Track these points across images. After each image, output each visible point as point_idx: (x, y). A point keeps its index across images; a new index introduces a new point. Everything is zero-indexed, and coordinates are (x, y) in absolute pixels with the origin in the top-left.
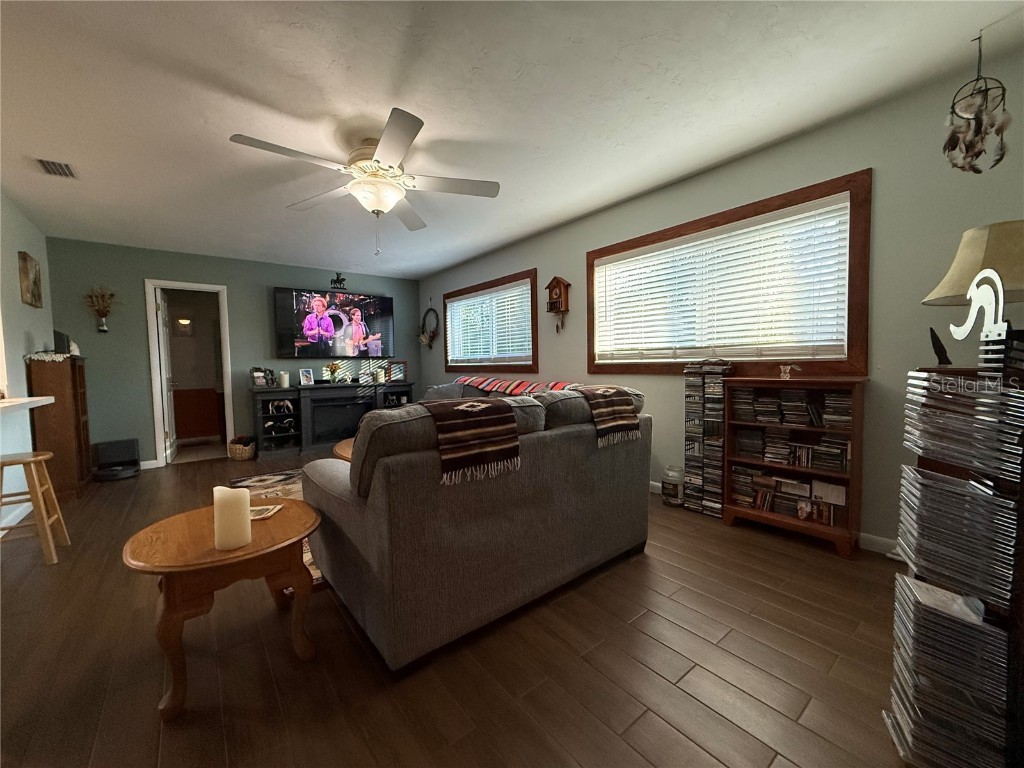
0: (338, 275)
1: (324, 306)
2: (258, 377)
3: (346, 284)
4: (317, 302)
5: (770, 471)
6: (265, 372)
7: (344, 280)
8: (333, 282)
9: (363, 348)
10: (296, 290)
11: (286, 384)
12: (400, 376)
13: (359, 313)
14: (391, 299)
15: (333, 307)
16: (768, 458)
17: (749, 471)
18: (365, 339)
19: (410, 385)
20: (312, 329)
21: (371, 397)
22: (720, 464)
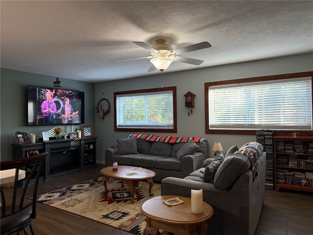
0: (57, 79)
1: (52, 96)
2: (20, 137)
3: (61, 84)
4: (49, 94)
5: (291, 170)
6: (23, 134)
7: (60, 82)
8: (55, 83)
9: (70, 119)
10: (39, 87)
11: (34, 141)
12: (89, 134)
13: (68, 100)
14: (84, 93)
15: (56, 97)
16: (291, 165)
17: (284, 171)
18: (71, 114)
19: (95, 139)
20: (45, 109)
21: (78, 147)
22: (272, 169)
